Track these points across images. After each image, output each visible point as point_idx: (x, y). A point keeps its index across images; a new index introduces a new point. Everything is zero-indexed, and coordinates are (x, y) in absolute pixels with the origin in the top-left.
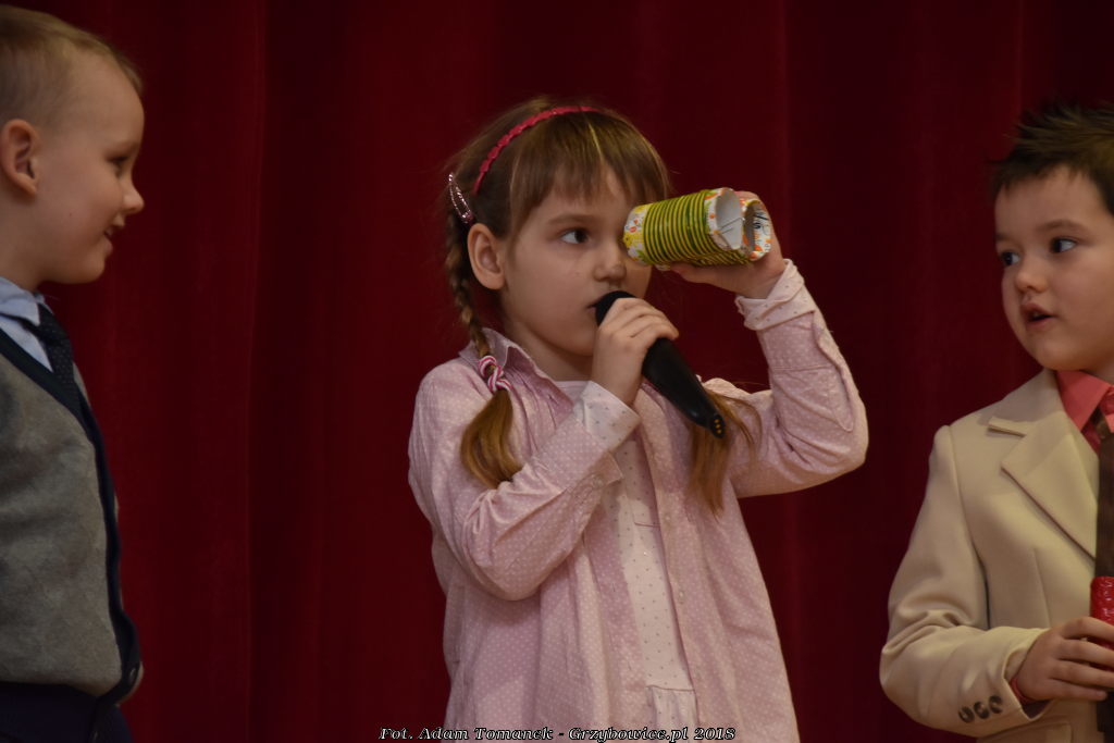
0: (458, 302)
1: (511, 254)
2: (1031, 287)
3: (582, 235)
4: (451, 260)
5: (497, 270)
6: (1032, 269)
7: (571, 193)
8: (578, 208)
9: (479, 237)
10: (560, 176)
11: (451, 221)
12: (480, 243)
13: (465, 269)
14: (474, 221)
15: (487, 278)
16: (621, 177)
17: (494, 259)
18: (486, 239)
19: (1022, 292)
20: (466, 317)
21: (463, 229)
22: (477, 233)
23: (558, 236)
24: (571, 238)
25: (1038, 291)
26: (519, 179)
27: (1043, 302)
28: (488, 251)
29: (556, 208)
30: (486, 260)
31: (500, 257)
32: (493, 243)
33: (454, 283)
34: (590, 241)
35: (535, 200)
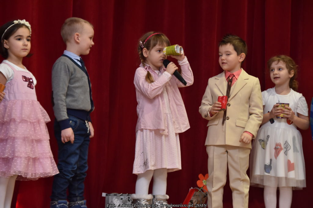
0: (141, 58)
2: (223, 60)
3: (160, 51)
4: (140, 53)
5: (147, 55)
6: (224, 57)
7: (160, 45)
9: (145, 50)
10: (158, 42)
11: (140, 48)
13: (142, 54)
14: (144, 48)
15: (145, 55)
16: (166, 43)
17: (146, 53)
18: (146, 50)
19: (222, 60)
20: (142, 61)
21: (142, 49)
22: (145, 49)
24: (158, 51)
25: (224, 60)
26: (152, 43)
27: (225, 61)
28: (146, 52)
29: (157, 47)
30: (145, 53)
31: (148, 53)
33: (140, 56)
35: (154, 45)
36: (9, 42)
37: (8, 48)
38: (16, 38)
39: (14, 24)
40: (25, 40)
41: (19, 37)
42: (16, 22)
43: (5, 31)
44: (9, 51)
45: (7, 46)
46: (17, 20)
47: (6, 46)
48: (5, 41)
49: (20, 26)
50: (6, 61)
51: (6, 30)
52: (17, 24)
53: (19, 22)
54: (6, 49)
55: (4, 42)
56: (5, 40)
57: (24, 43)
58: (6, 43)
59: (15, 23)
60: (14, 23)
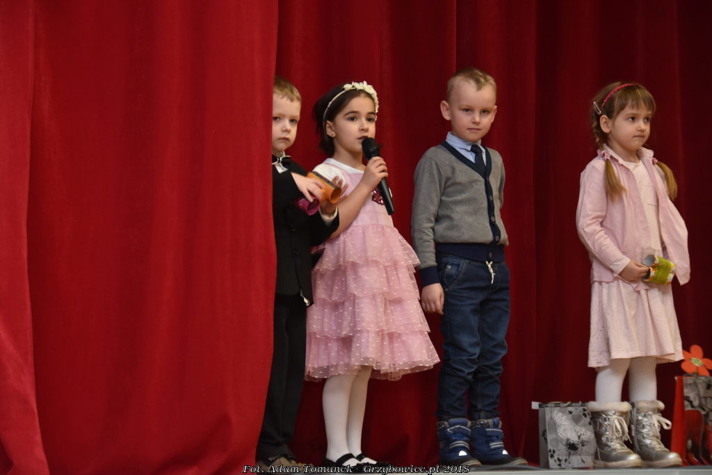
0: (596, 136)
1: (613, 124)
3: (633, 119)
4: (595, 124)
5: (609, 128)
7: (633, 107)
8: (634, 111)
9: (604, 118)
10: (630, 102)
11: (594, 114)
12: (604, 120)
13: (598, 126)
14: (601, 115)
15: (605, 129)
16: (645, 103)
17: (607, 125)
18: (606, 119)
20: (598, 140)
21: (598, 117)
23: (628, 119)
24: (630, 120)
26: (617, 103)
28: (605, 122)
29: (628, 111)
30: (605, 125)
31: (610, 124)
32: (608, 120)
33: (595, 131)
34: (636, 120)
35: (622, 108)
36: (335, 124)
37: (334, 136)
38: (348, 116)
39: (344, 92)
40: (364, 120)
41: (351, 115)
42: (348, 87)
43: (328, 104)
44: (336, 142)
45: (333, 133)
46: (351, 83)
47: (330, 133)
48: (329, 124)
49: (355, 93)
50: (332, 161)
51: (331, 103)
52: (351, 90)
53: (353, 87)
54: (331, 139)
55: (327, 125)
56: (328, 122)
57: (362, 126)
58: (330, 127)
59: (346, 90)
60: (344, 89)
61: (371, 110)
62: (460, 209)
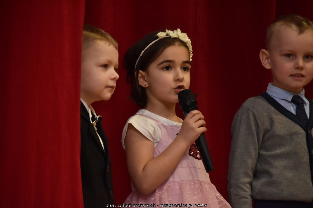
36: (148, 74)
37: (147, 86)
38: (162, 66)
39: (157, 40)
40: (179, 69)
41: (166, 64)
42: (161, 35)
43: (140, 53)
44: (148, 93)
45: (145, 83)
46: (165, 31)
47: (142, 83)
48: (141, 74)
49: (169, 41)
50: (146, 112)
51: (143, 51)
52: (164, 38)
53: (167, 35)
54: (143, 89)
56: (141, 71)
57: (177, 76)
58: (143, 77)
59: (160, 38)
60: (157, 37)
61: (186, 59)
62: (279, 163)
